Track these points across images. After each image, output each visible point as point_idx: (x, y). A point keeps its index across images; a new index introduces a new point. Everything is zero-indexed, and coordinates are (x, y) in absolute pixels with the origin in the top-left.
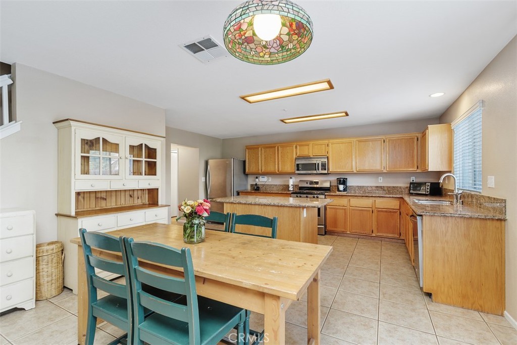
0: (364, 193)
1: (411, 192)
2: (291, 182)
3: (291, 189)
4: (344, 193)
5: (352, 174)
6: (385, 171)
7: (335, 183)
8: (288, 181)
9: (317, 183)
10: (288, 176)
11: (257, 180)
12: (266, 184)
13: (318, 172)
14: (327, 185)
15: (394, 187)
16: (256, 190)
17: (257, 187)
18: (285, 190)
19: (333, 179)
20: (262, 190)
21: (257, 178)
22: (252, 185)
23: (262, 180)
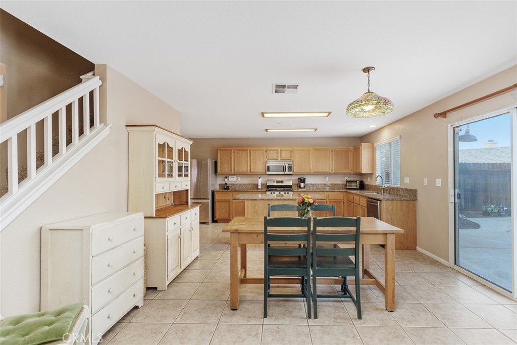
0: (317, 189)
1: (347, 187)
2: (260, 182)
3: (260, 187)
4: (305, 189)
5: (310, 174)
6: (332, 173)
7: (297, 182)
8: (258, 181)
9: (282, 182)
10: (256, 176)
11: (226, 180)
12: (236, 183)
13: (286, 173)
14: (290, 183)
15: (335, 184)
16: (225, 189)
17: (227, 187)
18: (253, 189)
19: (295, 178)
20: (231, 188)
21: (226, 178)
22: (220, 185)
23: (232, 180)
